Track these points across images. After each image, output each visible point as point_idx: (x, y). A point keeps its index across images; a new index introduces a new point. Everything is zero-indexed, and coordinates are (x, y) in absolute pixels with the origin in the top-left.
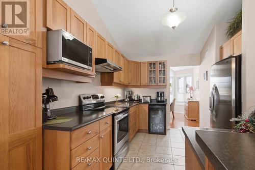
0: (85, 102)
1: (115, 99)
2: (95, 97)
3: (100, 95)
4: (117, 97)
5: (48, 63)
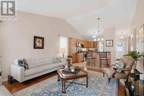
3: (81, 50)
5: (77, 46)
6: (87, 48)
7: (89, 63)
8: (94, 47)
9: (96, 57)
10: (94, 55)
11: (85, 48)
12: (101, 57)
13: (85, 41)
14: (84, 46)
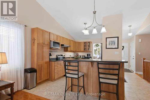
0: (58, 57)
1: (70, 57)
2: (62, 55)
3: (63, 55)
4: (71, 56)
5: (50, 48)
6: (73, 52)
7: (73, 86)
8: (85, 50)
9: (88, 73)
10: (84, 67)
11: (71, 51)
12: (101, 76)
13: (70, 40)
14: (69, 49)
